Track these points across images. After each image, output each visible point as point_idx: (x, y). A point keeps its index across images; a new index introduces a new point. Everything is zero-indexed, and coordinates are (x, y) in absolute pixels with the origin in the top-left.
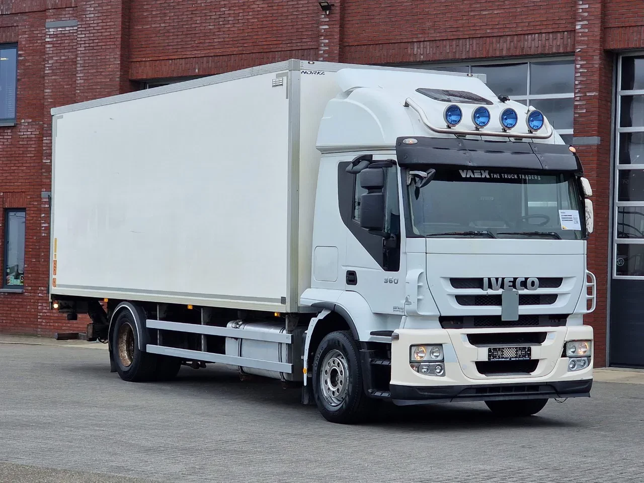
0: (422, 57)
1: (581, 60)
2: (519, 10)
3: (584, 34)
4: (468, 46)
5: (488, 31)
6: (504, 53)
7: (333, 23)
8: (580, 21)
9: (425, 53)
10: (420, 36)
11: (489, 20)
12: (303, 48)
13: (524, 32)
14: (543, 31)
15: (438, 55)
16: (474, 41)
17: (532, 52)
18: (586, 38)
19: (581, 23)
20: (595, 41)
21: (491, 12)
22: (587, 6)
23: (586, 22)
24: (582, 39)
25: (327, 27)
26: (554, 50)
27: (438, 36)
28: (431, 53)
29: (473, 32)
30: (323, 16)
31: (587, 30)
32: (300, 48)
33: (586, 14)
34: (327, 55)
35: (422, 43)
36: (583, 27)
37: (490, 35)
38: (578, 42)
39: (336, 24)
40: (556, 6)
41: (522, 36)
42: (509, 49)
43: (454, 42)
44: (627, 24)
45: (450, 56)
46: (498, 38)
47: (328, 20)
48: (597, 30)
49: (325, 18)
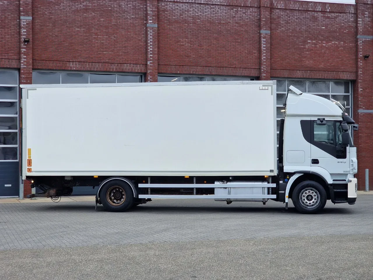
0: (75, 68)
1: (150, 76)
2: (121, 53)
3: (151, 66)
4: (97, 66)
5: (107, 60)
6: (114, 70)
7: (28, 48)
8: (149, 61)
9: (76, 66)
10: (74, 59)
11: (107, 56)
12: (9, 58)
13: (123, 63)
14: (132, 63)
15: (83, 68)
16: (100, 64)
17: (127, 70)
18: (152, 68)
19: (150, 62)
20: (155, 69)
21: (108, 53)
22: (152, 55)
23: (152, 62)
24: (151, 68)
25: (25, 50)
26: (137, 71)
27: (83, 60)
28: (79, 67)
29: (100, 60)
30: (23, 45)
31: (152, 65)
32: (7, 58)
33: (152, 58)
34: (25, 63)
35: (74, 62)
36: (151, 63)
37: (108, 62)
38: (148, 69)
39: (30, 49)
40: (137, 54)
41: (122, 64)
42: (116, 69)
43: (91, 63)
44: (166, 64)
45: (89, 69)
46: (111, 64)
47: (25, 47)
48: (156, 65)
49: (24, 45)
